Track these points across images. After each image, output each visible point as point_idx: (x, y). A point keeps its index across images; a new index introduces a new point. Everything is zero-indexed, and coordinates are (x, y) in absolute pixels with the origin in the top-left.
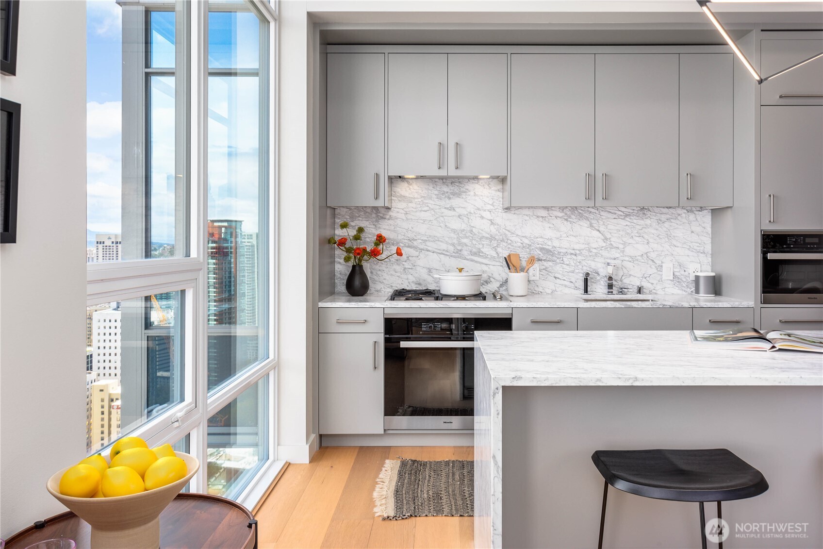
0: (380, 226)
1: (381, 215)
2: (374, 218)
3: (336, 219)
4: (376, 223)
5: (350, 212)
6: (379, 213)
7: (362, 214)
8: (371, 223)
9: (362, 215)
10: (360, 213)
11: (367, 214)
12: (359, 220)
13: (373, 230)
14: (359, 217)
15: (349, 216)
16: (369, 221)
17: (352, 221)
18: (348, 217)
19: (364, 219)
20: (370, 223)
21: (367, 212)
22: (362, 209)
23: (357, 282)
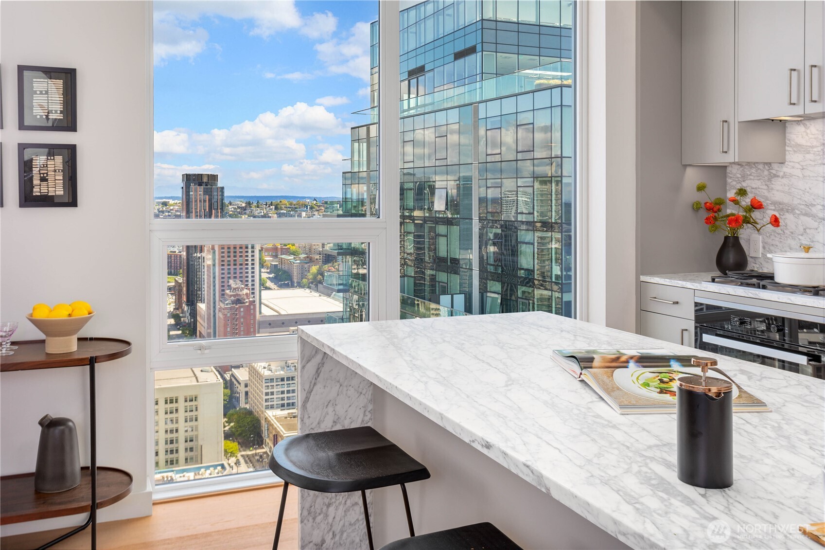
0: (773, 186)
1: (774, 172)
2: (766, 175)
3: (727, 179)
4: (769, 183)
5: (741, 169)
6: (772, 169)
7: (753, 171)
8: (764, 183)
9: (754, 173)
10: (752, 170)
11: (759, 171)
12: (751, 179)
13: (765, 191)
14: (751, 175)
15: (740, 174)
16: (762, 181)
17: (744, 181)
18: (740, 176)
19: (756, 178)
20: (762, 183)
21: (759, 169)
22: (753, 165)
23: (731, 257)
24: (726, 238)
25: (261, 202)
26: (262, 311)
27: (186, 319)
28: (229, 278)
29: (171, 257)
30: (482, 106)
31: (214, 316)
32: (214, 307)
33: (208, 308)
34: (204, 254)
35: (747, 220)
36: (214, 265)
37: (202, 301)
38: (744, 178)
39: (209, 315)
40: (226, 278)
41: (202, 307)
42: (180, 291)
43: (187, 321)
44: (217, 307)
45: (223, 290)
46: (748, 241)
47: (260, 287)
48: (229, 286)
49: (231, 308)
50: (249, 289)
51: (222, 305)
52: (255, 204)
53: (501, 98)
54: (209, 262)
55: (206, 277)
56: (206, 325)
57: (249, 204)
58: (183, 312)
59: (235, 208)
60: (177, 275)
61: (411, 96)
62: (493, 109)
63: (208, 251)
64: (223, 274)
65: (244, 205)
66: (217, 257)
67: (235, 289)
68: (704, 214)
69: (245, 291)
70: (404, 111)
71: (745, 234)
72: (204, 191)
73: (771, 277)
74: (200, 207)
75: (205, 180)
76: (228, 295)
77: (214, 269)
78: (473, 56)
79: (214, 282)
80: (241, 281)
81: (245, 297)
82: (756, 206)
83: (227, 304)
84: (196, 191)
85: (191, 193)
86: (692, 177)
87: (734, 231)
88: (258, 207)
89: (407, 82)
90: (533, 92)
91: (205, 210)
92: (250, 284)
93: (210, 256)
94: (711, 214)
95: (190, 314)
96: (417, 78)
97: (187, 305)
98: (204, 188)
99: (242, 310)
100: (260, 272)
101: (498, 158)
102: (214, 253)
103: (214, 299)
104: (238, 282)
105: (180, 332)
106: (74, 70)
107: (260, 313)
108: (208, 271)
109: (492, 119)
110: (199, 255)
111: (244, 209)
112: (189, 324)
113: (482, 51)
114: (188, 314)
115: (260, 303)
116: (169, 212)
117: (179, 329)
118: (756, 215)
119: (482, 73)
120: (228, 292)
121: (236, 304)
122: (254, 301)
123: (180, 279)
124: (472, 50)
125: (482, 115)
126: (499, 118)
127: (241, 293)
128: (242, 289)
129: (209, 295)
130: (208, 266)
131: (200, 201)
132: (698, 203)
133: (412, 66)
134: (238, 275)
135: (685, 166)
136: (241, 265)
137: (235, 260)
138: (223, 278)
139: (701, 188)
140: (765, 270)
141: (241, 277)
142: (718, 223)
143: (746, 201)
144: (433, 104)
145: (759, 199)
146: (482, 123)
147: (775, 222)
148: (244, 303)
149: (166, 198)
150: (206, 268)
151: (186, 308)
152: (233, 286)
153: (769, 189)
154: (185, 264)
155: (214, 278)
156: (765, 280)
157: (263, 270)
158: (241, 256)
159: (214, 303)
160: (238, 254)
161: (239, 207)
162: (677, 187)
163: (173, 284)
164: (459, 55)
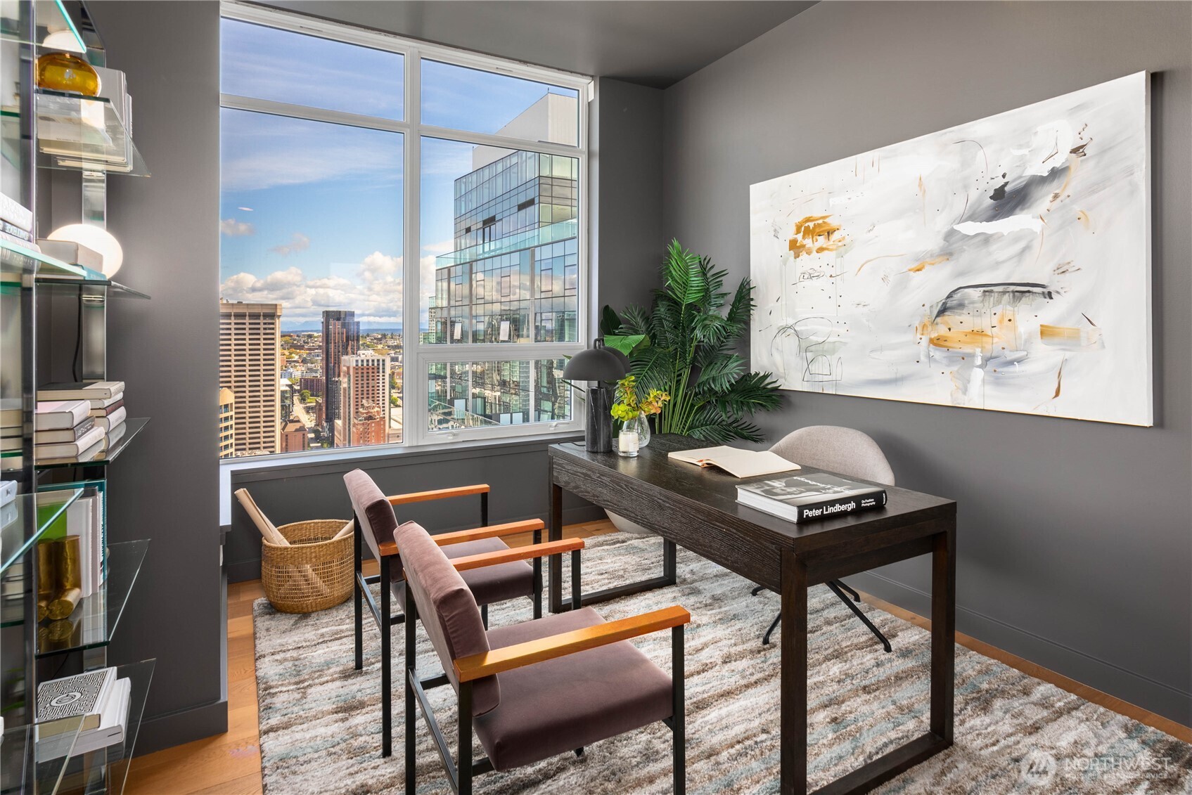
25: (395, 334)
26: (392, 426)
27: (325, 434)
28: (363, 398)
29: (313, 381)
30: (537, 250)
31: (349, 430)
32: (349, 423)
33: (344, 424)
34: (341, 379)
36: (349, 388)
37: (339, 418)
39: (345, 429)
40: (360, 398)
41: (339, 423)
42: (320, 410)
43: (326, 435)
44: (352, 423)
45: (357, 409)
47: (390, 405)
48: (362, 405)
49: (363, 424)
50: (380, 407)
51: (356, 421)
52: (389, 336)
54: (345, 385)
55: (342, 397)
56: (342, 438)
57: (384, 336)
58: (322, 427)
59: (372, 340)
60: (318, 396)
62: (546, 253)
63: (344, 376)
64: (357, 395)
65: (380, 336)
66: (352, 381)
67: (368, 407)
69: (376, 409)
70: (480, 255)
72: (342, 326)
74: (338, 339)
75: (342, 316)
76: (361, 413)
77: (349, 391)
78: (532, 208)
79: (349, 402)
80: (373, 401)
81: (376, 414)
83: (360, 420)
84: (335, 325)
85: (330, 327)
88: (392, 338)
91: (342, 341)
92: (381, 402)
93: (346, 380)
95: (329, 430)
96: (490, 226)
97: (326, 422)
98: (342, 323)
99: (373, 425)
100: (390, 392)
101: (549, 295)
102: (349, 377)
103: (349, 416)
104: (370, 401)
105: (320, 444)
107: (390, 427)
108: (345, 393)
109: (546, 261)
110: (337, 379)
111: (380, 340)
112: (328, 438)
113: (539, 203)
114: (327, 430)
115: (390, 418)
116: (313, 343)
117: (318, 443)
119: (539, 222)
120: (361, 410)
121: (368, 420)
122: (384, 418)
123: (320, 400)
124: (531, 203)
125: (538, 257)
126: (551, 260)
127: (372, 411)
128: (373, 408)
129: (345, 413)
130: (345, 389)
131: (339, 333)
133: (486, 217)
134: (370, 396)
136: (373, 387)
137: (368, 383)
138: (357, 398)
141: (373, 397)
144: (501, 248)
146: (537, 265)
148: (375, 419)
149: (311, 331)
150: (342, 390)
151: (325, 424)
152: (366, 405)
154: (325, 387)
155: (349, 398)
157: (393, 391)
158: (373, 380)
159: (349, 419)
160: (371, 378)
161: (375, 339)
163: (314, 404)
164: (522, 207)
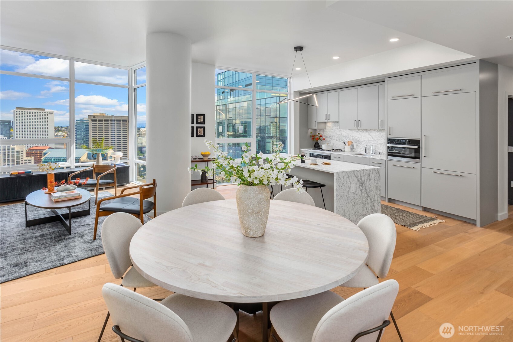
1: (324, 130)
21: (322, 130)
23: (317, 145)
24: (316, 142)
35: (320, 139)
38: (319, 131)
46: (320, 143)
53: (260, 99)
61: (231, 97)
68: (312, 137)
71: (319, 141)
73: (322, 149)
82: (321, 136)
86: (310, 131)
87: (317, 141)
89: (229, 93)
90: (271, 98)
94: (313, 138)
106: (205, 115)
118: (321, 138)
132: (311, 136)
135: (309, 129)
139: (311, 133)
140: (321, 148)
142: (314, 139)
143: (319, 136)
145: (321, 135)
147: (324, 139)
153: (323, 133)
156: (321, 149)
162: (307, 133)
